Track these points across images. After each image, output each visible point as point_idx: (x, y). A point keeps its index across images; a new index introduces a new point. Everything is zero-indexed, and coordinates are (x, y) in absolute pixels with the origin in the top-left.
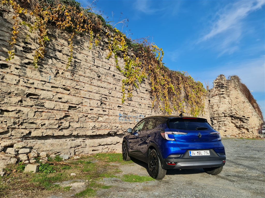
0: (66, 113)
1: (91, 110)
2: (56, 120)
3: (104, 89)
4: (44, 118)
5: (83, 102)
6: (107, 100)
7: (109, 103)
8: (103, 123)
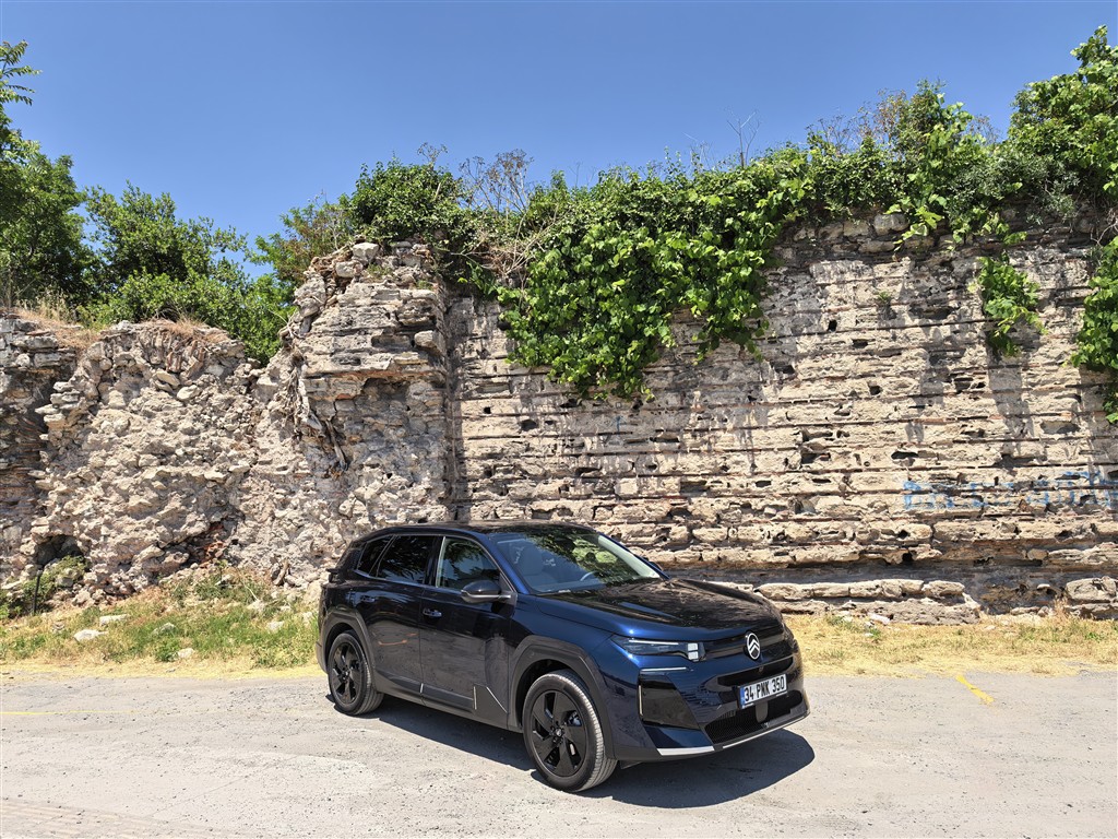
0: (673, 502)
1: (759, 484)
2: (645, 523)
3: (811, 405)
4: (617, 520)
5: (728, 462)
6: (832, 440)
7: (840, 450)
8: (818, 523)
